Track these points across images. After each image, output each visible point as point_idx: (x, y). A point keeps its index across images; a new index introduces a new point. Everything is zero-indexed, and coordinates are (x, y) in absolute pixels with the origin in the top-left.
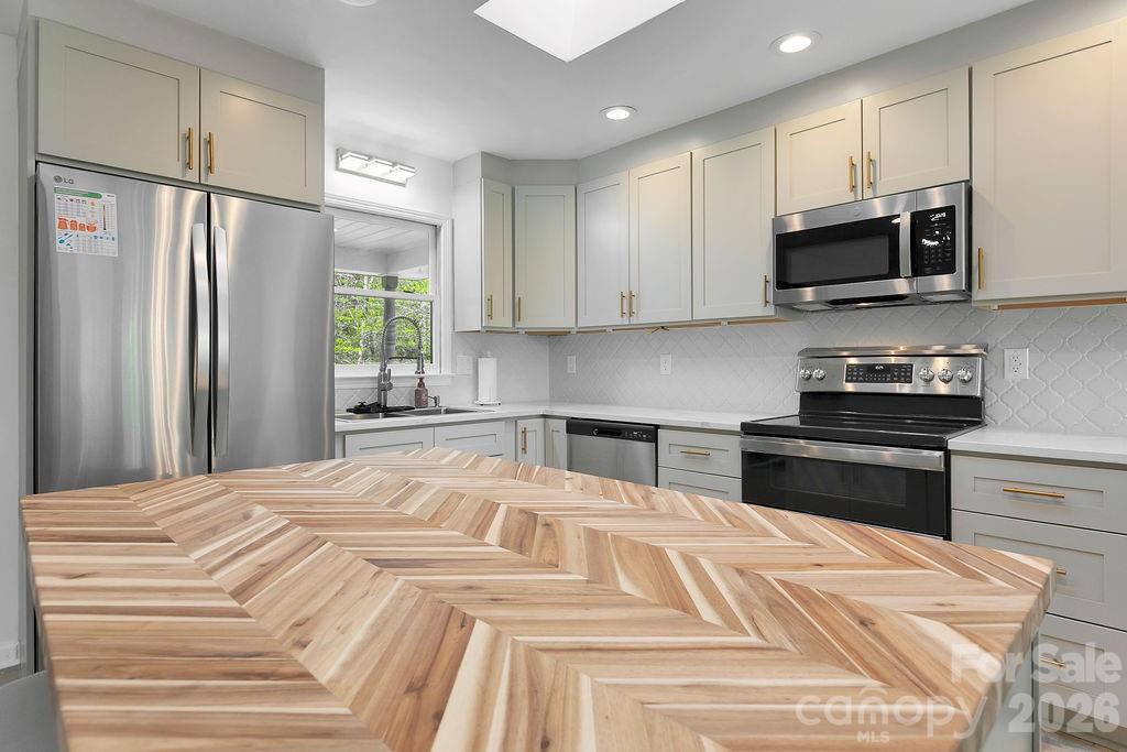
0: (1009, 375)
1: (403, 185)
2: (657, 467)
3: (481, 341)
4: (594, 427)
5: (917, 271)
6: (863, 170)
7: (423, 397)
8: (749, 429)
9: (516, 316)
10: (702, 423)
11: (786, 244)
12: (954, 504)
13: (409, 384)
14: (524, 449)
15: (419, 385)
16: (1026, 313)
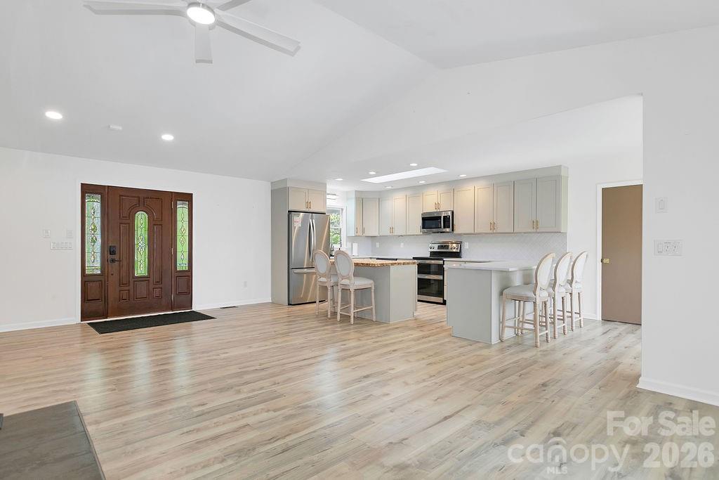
0: (465, 248)
3: (352, 239)
5: (444, 227)
6: (437, 205)
9: (363, 232)
11: (424, 219)
12: (445, 270)
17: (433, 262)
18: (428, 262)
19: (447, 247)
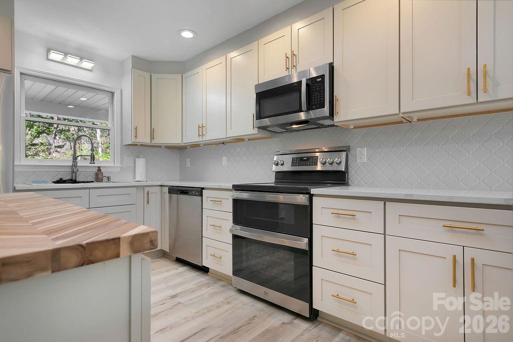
0: (358, 161)
1: (91, 71)
2: (202, 208)
4: (179, 190)
6: (291, 59)
7: (100, 176)
8: (237, 188)
10: (219, 186)
11: (260, 97)
12: (314, 222)
13: (93, 170)
14: (148, 202)
15: (98, 170)
16: (365, 130)
17: (282, 198)
18: (270, 197)
19: (314, 160)
